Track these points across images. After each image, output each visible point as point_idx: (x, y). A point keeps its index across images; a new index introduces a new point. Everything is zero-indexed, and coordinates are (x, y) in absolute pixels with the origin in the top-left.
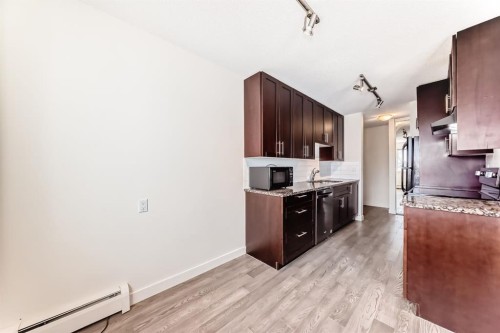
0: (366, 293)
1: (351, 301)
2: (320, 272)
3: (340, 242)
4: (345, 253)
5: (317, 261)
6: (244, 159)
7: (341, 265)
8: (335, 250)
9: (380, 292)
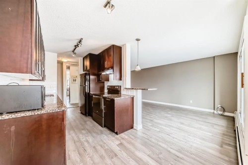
0: (104, 141)
9: (105, 137)
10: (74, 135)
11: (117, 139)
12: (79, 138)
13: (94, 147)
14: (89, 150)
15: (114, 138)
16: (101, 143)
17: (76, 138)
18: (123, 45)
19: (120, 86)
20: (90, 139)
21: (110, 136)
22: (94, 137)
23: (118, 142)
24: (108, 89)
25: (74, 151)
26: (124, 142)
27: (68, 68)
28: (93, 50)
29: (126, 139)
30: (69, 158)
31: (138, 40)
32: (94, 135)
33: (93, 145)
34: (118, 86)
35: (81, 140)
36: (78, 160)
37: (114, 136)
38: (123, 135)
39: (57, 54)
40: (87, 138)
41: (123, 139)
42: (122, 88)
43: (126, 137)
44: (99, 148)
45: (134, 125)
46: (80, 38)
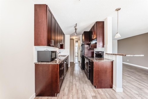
0: (85, 89)
1: (84, 94)
2: (71, 88)
3: (69, 75)
4: (73, 78)
5: (67, 85)
6: (34, 47)
7: (74, 83)
8: (70, 78)
9: (87, 87)
10: (71, 78)
11: (94, 92)
12: (73, 81)
13: (77, 90)
14: (74, 90)
15: (92, 90)
16: (82, 89)
17: (71, 81)
18: (105, 19)
19: (103, 52)
20: (78, 84)
21: (90, 87)
22: (80, 84)
23: (94, 94)
24: (95, 54)
25: (68, 87)
26: (98, 96)
27: (77, 41)
28: (85, 29)
29: (102, 95)
30: (64, 90)
31: (118, 10)
32: (81, 82)
33: (78, 88)
34: (101, 52)
35: (73, 83)
36: (67, 93)
37: (93, 89)
38: (100, 90)
39: (69, 35)
40: (77, 83)
41: (99, 94)
42: (104, 53)
43: (102, 93)
44: (80, 91)
45: (114, 86)
46: (75, 24)
